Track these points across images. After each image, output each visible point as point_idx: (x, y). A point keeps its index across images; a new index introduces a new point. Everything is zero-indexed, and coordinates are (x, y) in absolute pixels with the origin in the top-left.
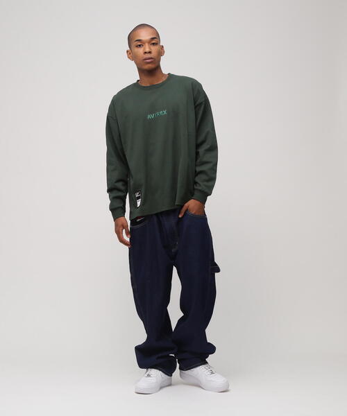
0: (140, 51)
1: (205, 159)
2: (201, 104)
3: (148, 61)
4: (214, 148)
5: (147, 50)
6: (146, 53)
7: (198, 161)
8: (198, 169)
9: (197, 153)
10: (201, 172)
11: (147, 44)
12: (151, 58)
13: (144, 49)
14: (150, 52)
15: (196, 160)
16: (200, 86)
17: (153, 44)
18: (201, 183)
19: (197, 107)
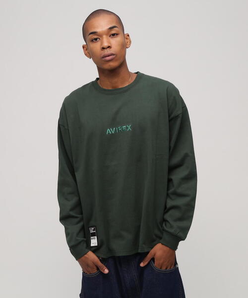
0: (97, 46)
1: (180, 191)
2: (177, 117)
3: (108, 58)
4: (192, 176)
5: (106, 44)
6: (103, 48)
7: (171, 191)
8: (170, 203)
9: (170, 181)
10: (173, 207)
11: (104, 36)
12: (112, 55)
13: (102, 43)
14: (109, 47)
15: (168, 189)
16: (177, 91)
17: (113, 35)
18: (172, 223)
19: (172, 120)
